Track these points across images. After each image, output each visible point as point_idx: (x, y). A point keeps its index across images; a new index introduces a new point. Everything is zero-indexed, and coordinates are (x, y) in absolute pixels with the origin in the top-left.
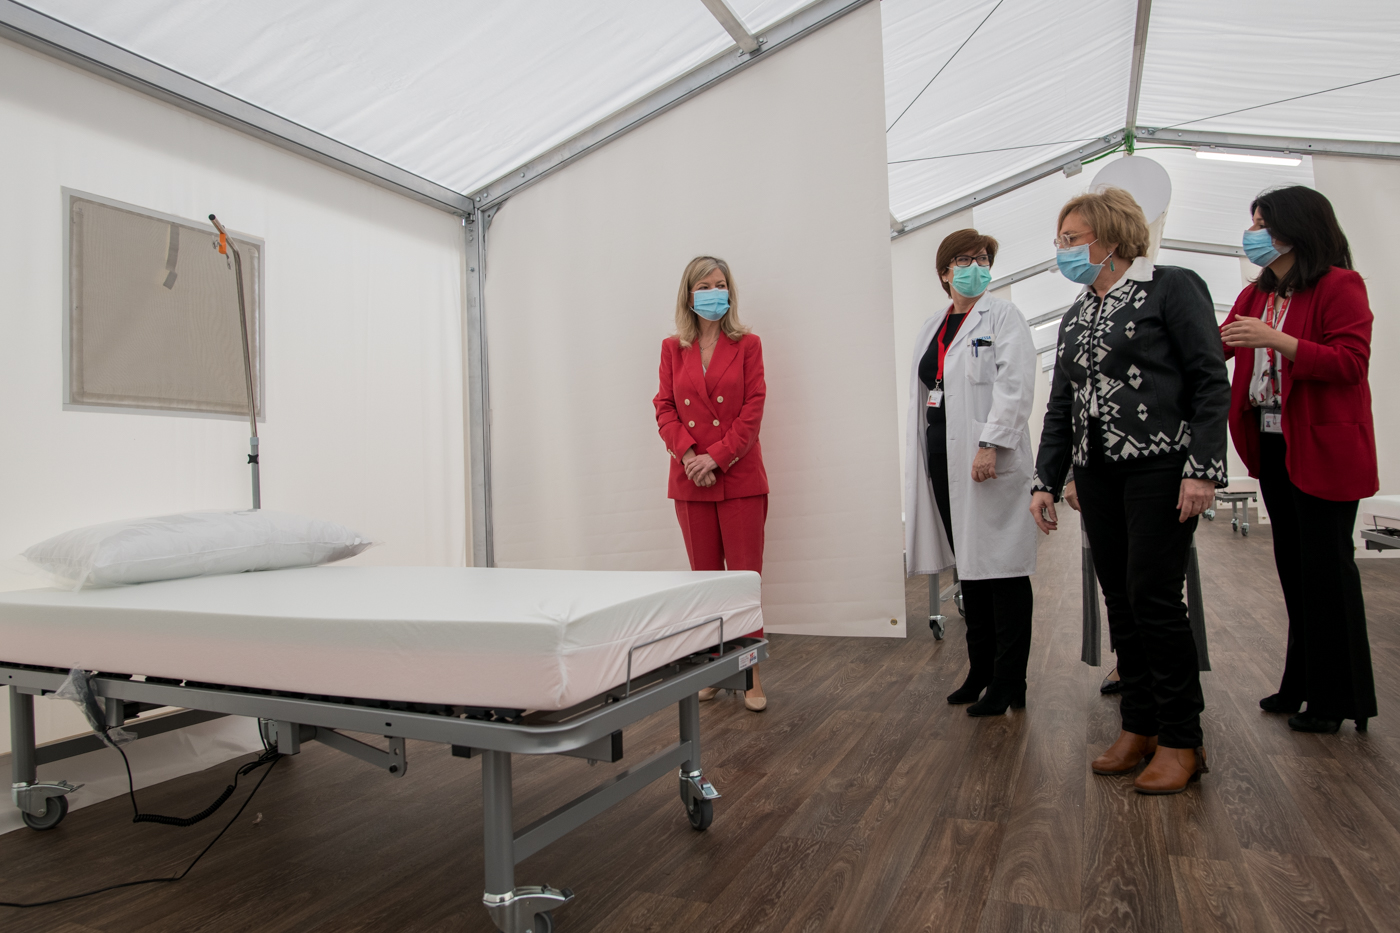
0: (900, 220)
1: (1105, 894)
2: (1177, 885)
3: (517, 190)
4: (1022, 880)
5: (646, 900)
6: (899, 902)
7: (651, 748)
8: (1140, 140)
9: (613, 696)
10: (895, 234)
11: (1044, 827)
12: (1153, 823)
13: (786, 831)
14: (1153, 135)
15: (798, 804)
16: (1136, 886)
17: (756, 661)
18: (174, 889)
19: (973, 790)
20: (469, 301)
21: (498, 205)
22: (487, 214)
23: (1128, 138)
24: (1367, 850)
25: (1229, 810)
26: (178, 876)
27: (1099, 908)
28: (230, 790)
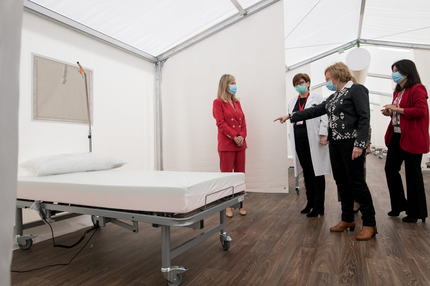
1: (346, 269)
2: (367, 267)
4: (322, 265)
5: (210, 271)
6: (285, 271)
7: (211, 226)
8: (362, 43)
9: (201, 209)
10: (287, 70)
11: (329, 250)
13: (252, 251)
14: (366, 42)
15: (255, 243)
16: (355, 267)
17: (243, 200)
18: (66, 267)
19: (308, 239)
20: (156, 89)
23: (358, 43)
24: (424, 257)
25: (384, 245)
26: (68, 263)
27: (344, 273)
28: (83, 238)
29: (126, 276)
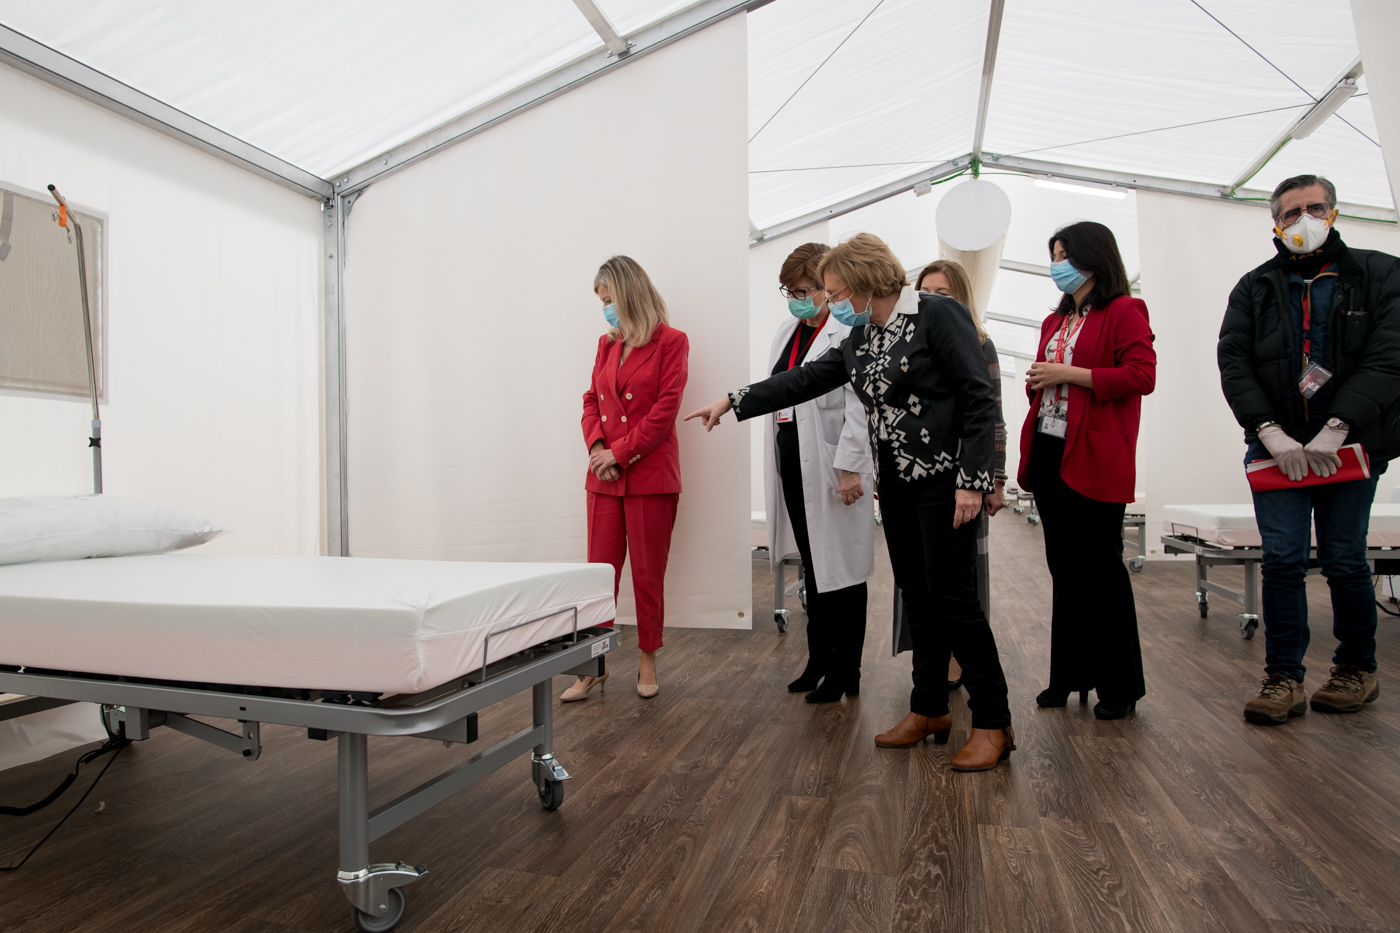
0: (760, 228)
1: (920, 859)
2: (983, 850)
3: (378, 177)
4: (848, 849)
5: (498, 875)
6: (736, 870)
7: (505, 733)
8: (985, 165)
9: (469, 680)
10: (755, 242)
11: (870, 802)
12: (966, 796)
13: (633, 810)
14: (997, 162)
15: (644, 785)
16: (948, 851)
17: (608, 649)
18: (11, 878)
19: (807, 770)
20: (326, 288)
21: (359, 192)
22: (347, 200)
23: (974, 163)
24: (1145, 816)
25: (1033, 784)
26: (14, 866)
27: (914, 871)
28: (71, 779)
29: (218, 902)
